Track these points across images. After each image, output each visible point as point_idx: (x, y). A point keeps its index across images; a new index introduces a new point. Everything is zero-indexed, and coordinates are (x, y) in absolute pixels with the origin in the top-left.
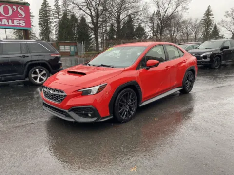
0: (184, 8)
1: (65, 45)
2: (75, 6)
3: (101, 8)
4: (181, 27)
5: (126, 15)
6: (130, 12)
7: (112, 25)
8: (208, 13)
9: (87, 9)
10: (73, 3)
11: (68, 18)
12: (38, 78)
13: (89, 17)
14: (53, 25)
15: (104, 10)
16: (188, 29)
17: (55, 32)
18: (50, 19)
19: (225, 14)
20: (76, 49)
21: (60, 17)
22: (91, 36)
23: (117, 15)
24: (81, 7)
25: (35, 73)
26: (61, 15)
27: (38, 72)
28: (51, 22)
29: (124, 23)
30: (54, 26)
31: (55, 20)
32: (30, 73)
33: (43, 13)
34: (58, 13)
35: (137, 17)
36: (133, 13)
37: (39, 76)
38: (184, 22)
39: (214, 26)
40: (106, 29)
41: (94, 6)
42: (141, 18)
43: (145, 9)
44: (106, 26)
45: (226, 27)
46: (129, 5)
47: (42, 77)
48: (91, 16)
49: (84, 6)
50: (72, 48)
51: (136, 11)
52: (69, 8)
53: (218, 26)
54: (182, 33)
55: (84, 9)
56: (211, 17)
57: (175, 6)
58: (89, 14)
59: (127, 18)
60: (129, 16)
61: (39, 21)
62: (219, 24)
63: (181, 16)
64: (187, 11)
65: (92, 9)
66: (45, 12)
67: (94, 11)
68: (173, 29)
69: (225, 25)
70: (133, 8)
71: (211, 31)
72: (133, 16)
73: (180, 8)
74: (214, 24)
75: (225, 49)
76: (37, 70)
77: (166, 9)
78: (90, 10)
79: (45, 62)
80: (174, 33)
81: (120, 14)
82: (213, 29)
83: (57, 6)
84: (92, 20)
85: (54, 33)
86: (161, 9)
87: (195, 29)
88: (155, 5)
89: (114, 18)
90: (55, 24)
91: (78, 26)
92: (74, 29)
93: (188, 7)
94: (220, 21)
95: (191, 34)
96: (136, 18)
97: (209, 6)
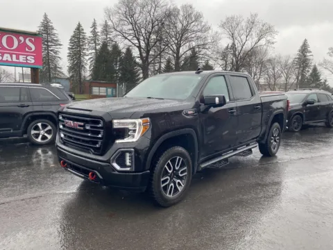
0: (268, 42)
1: (99, 87)
2: (118, 33)
3: (153, 37)
4: (265, 66)
5: (187, 49)
6: (194, 44)
7: (169, 61)
8: (304, 49)
9: (135, 38)
10: (116, 30)
11: (108, 50)
12: (41, 136)
13: (137, 49)
14: (87, 58)
15: (158, 40)
16: (276, 70)
17: (90, 67)
18: (84, 49)
19: (328, 51)
20: (114, 92)
21: (98, 47)
22: (139, 75)
23: (175, 48)
24: (127, 35)
25: (37, 128)
26: (99, 44)
27: (40, 127)
28: (85, 55)
29: (185, 58)
30: (89, 59)
31: (90, 51)
32: (29, 127)
33: (75, 42)
34: (95, 42)
35: (204, 51)
36: (198, 46)
37: (42, 132)
38: (269, 61)
39: (312, 68)
40: (160, 67)
41: (144, 35)
42: (209, 53)
43: (214, 42)
44: (160, 62)
45: (331, 69)
46: (193, 36)
47: (46, 134)
48: (139, 47)
49: (130, 34)
50: (110, 90)
51: (202, 43)
52: (111, 36)
53: (319, 68)
54: (267, 76)
55: (130, 38)
56: (308, 54)
57: (256, 39)
58: (138, 45)
59: (189, 53)
60: (193, 49)
61: (68, 51)
62: (320, 65)
63: (266, 53)
64: (273, 45)
65: (142, 38)
66: (78, 40)
67: (144, 41)
68: (254, 69)
69: (329, 66)
70: (197, 39)
71: (309, 74)
72: (197, 49)
73: (263, 42)
74: (313, 64)
75: (308, 105)
76: (39, 125)
77: (244, 41)
78: (138, 39)
79: (51, 114)
80: (255, 75)
81: (180, 47)
82: (311, 71)
83: (94, 32)
84: (141, 54)
85: (88, 69)
86: (236, 42)
87: (286, 70)
88: (229, 36)
89: (171, 52)
90: (90, 56)
91: (121, 60)
92: (116, 64)
93: (274, 40)
94: (322, 61)
95: (280, 77)
96: (201, 53)
97: (306, 40)
